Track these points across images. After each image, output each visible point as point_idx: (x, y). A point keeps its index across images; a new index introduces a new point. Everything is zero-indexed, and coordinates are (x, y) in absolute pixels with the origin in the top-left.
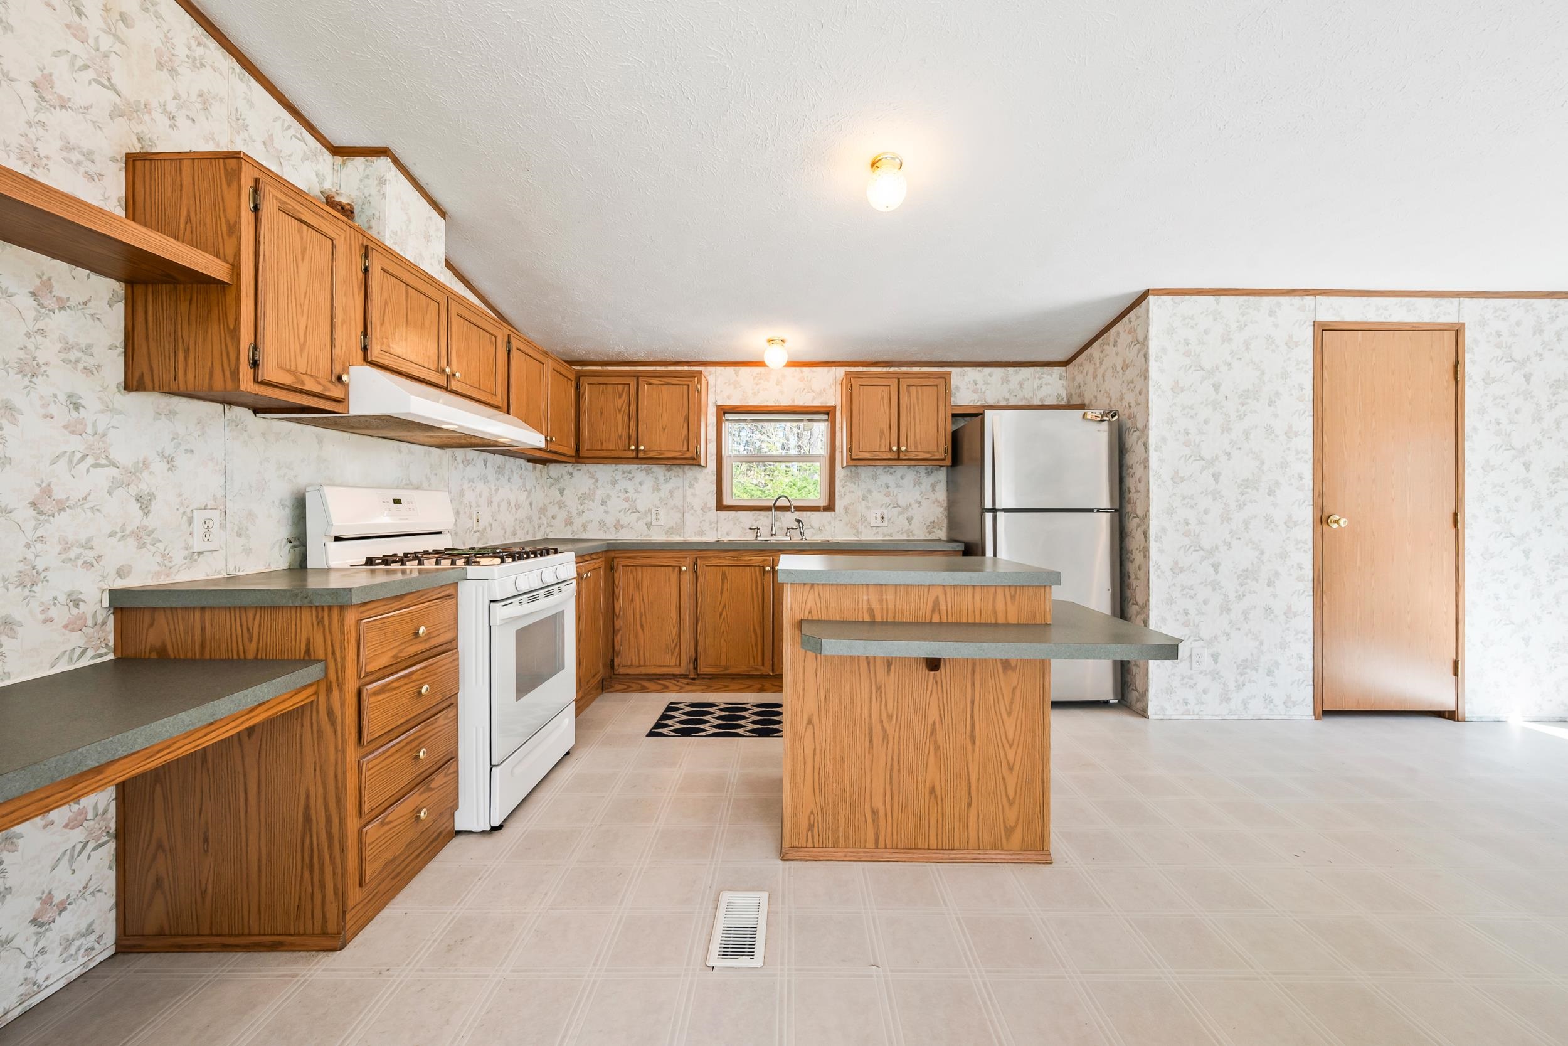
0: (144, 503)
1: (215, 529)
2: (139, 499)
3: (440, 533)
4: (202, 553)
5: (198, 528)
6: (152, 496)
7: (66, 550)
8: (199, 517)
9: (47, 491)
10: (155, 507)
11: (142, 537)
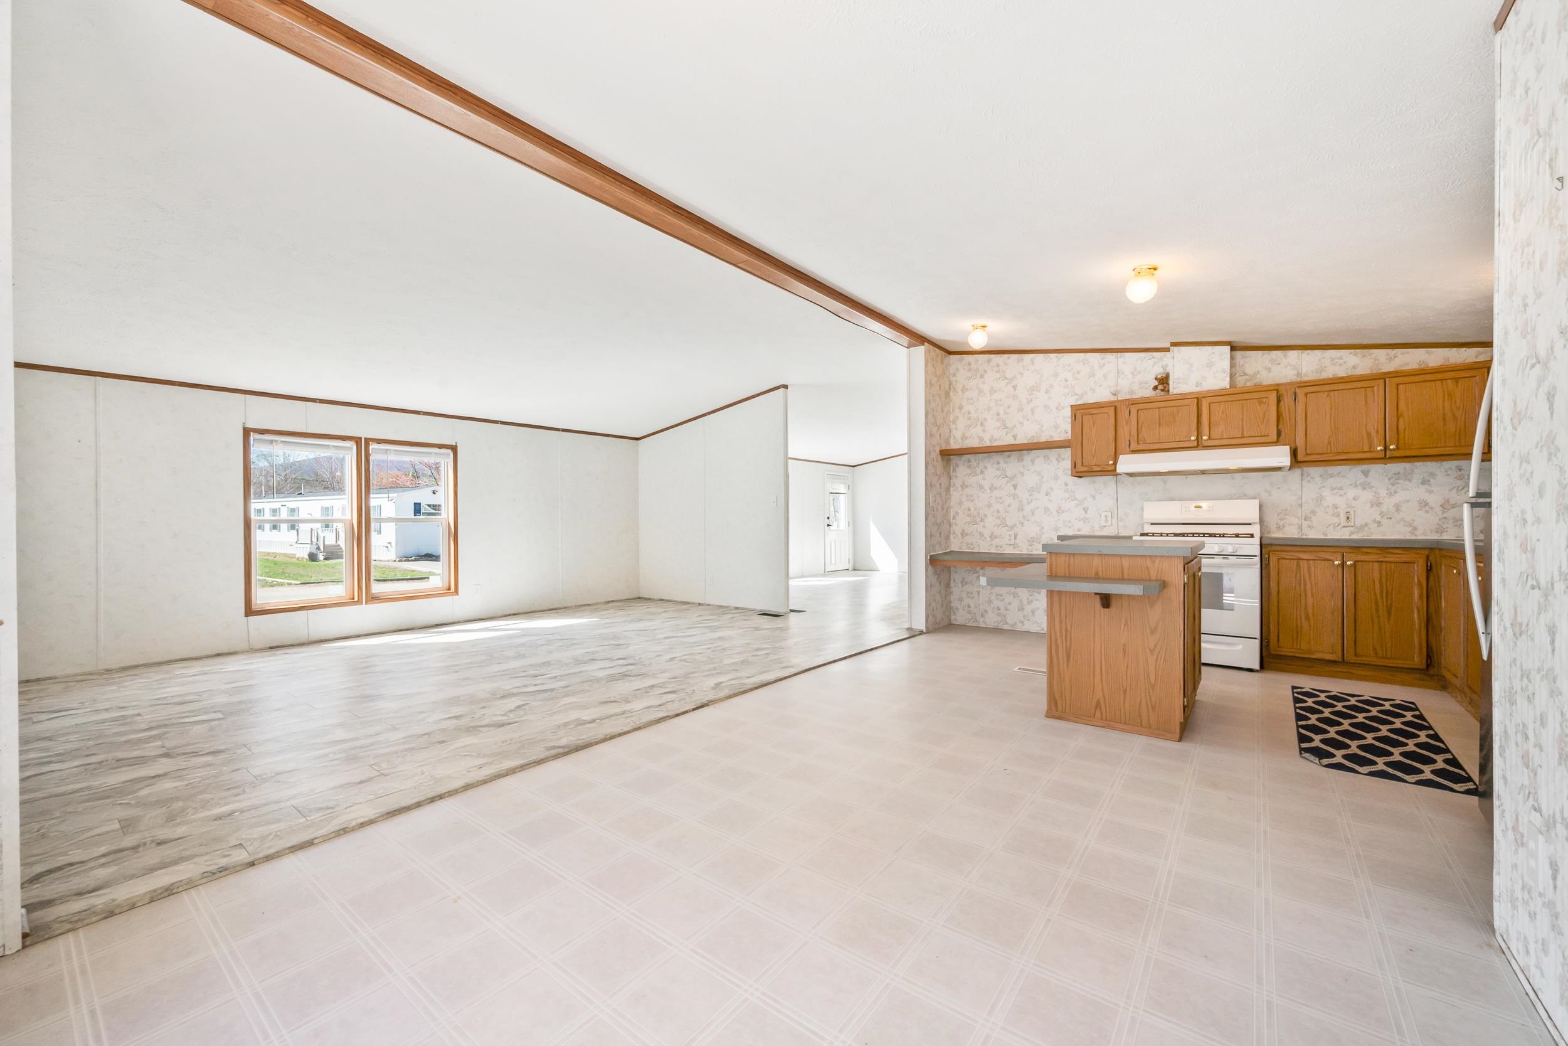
0: (1086, 510)
1: (1109, 519)
2: (1084, 509)
3: (1250, 524)
4: (1105, 526)
5: (1103, 518)
6: (1088, 508)
7: (1065, 523)
8: (1103, 514)
9: (1060, 508)
10: (1089, 511)
11: (1085, 520)
